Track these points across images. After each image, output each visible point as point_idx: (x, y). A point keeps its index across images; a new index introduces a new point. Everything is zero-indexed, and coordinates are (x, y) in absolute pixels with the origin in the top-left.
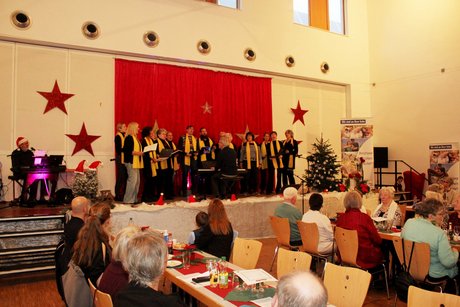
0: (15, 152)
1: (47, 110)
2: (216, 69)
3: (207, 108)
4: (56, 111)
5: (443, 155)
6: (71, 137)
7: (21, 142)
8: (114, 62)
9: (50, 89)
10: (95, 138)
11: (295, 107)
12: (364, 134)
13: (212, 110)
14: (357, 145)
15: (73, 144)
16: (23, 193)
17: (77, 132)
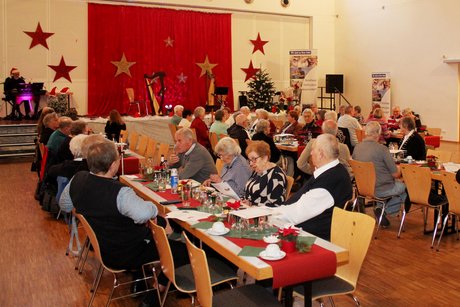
0: (8, 79)
1: (32, 46)
2: (177, 8)
3: (169, 42)
4: (39, 47)
5: (380, 82)
6: (52, 67)
7: (14, 72)
8: (87, 5)
9: (33, 30)
10: (72, 68)
11: (255, 39)
12: (310, 64)
13: (174, 43)
14: (303, 73)
15: (53, 73)
16: (13, 111)
17: (57, 64)
